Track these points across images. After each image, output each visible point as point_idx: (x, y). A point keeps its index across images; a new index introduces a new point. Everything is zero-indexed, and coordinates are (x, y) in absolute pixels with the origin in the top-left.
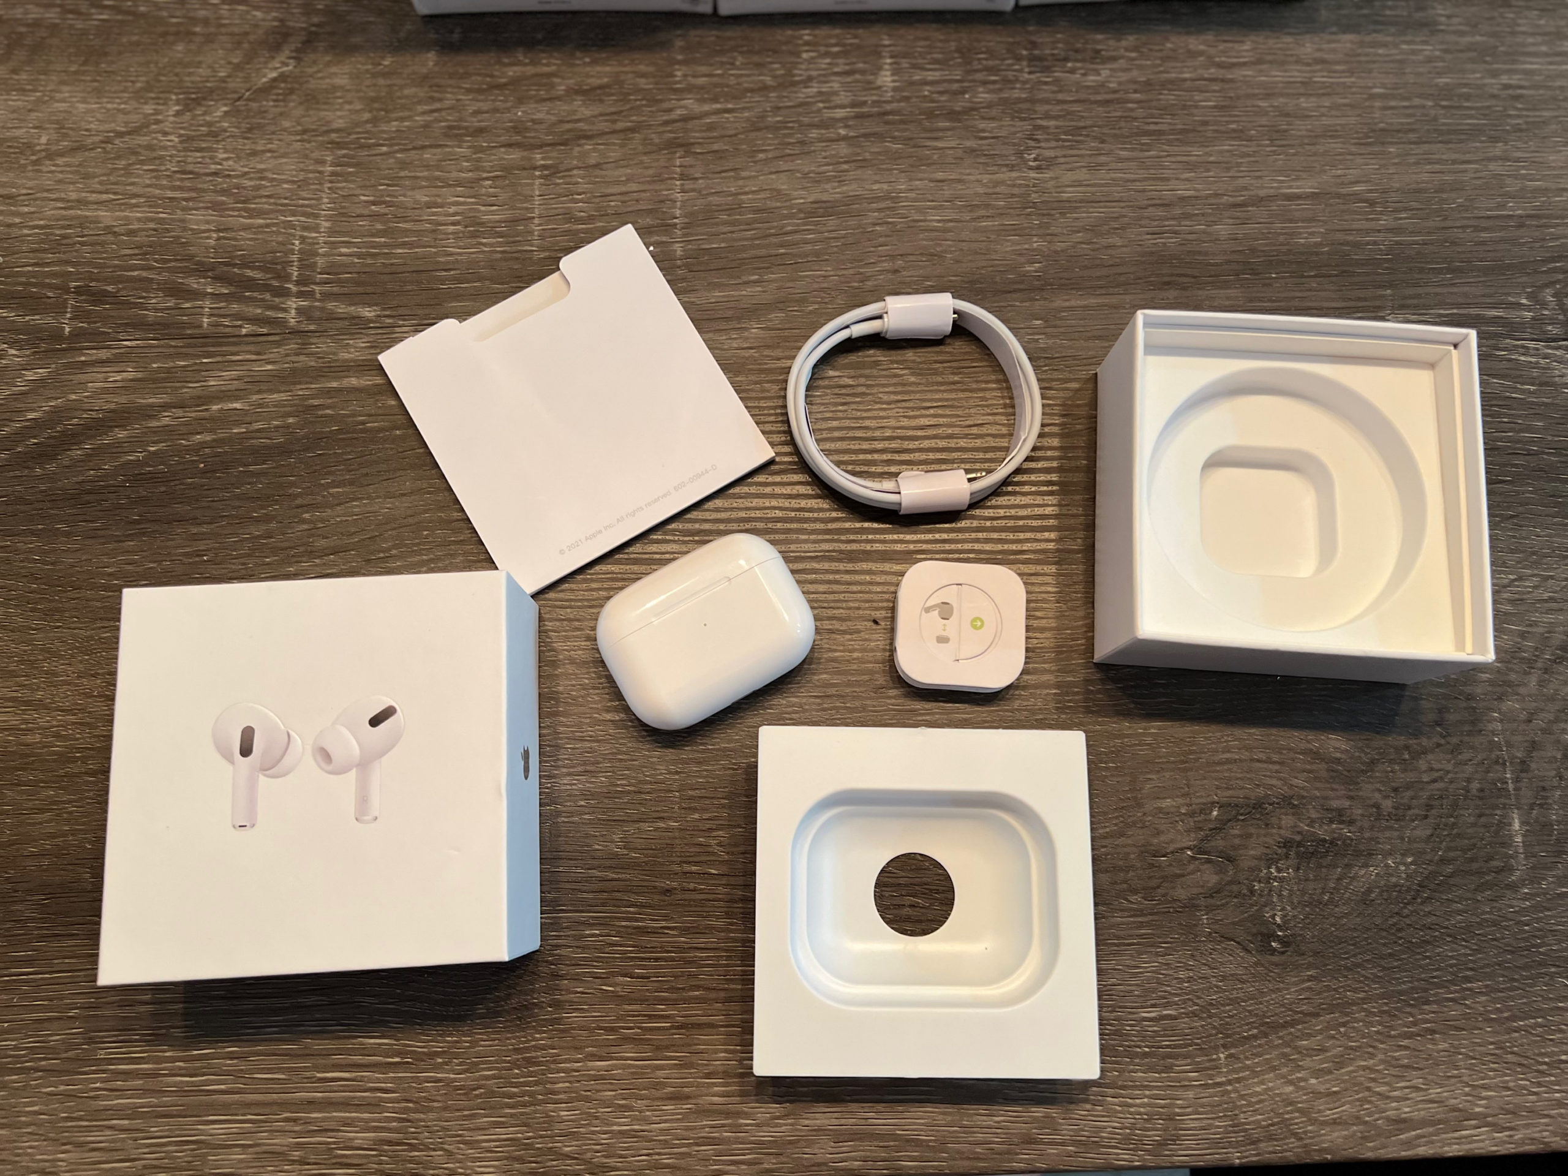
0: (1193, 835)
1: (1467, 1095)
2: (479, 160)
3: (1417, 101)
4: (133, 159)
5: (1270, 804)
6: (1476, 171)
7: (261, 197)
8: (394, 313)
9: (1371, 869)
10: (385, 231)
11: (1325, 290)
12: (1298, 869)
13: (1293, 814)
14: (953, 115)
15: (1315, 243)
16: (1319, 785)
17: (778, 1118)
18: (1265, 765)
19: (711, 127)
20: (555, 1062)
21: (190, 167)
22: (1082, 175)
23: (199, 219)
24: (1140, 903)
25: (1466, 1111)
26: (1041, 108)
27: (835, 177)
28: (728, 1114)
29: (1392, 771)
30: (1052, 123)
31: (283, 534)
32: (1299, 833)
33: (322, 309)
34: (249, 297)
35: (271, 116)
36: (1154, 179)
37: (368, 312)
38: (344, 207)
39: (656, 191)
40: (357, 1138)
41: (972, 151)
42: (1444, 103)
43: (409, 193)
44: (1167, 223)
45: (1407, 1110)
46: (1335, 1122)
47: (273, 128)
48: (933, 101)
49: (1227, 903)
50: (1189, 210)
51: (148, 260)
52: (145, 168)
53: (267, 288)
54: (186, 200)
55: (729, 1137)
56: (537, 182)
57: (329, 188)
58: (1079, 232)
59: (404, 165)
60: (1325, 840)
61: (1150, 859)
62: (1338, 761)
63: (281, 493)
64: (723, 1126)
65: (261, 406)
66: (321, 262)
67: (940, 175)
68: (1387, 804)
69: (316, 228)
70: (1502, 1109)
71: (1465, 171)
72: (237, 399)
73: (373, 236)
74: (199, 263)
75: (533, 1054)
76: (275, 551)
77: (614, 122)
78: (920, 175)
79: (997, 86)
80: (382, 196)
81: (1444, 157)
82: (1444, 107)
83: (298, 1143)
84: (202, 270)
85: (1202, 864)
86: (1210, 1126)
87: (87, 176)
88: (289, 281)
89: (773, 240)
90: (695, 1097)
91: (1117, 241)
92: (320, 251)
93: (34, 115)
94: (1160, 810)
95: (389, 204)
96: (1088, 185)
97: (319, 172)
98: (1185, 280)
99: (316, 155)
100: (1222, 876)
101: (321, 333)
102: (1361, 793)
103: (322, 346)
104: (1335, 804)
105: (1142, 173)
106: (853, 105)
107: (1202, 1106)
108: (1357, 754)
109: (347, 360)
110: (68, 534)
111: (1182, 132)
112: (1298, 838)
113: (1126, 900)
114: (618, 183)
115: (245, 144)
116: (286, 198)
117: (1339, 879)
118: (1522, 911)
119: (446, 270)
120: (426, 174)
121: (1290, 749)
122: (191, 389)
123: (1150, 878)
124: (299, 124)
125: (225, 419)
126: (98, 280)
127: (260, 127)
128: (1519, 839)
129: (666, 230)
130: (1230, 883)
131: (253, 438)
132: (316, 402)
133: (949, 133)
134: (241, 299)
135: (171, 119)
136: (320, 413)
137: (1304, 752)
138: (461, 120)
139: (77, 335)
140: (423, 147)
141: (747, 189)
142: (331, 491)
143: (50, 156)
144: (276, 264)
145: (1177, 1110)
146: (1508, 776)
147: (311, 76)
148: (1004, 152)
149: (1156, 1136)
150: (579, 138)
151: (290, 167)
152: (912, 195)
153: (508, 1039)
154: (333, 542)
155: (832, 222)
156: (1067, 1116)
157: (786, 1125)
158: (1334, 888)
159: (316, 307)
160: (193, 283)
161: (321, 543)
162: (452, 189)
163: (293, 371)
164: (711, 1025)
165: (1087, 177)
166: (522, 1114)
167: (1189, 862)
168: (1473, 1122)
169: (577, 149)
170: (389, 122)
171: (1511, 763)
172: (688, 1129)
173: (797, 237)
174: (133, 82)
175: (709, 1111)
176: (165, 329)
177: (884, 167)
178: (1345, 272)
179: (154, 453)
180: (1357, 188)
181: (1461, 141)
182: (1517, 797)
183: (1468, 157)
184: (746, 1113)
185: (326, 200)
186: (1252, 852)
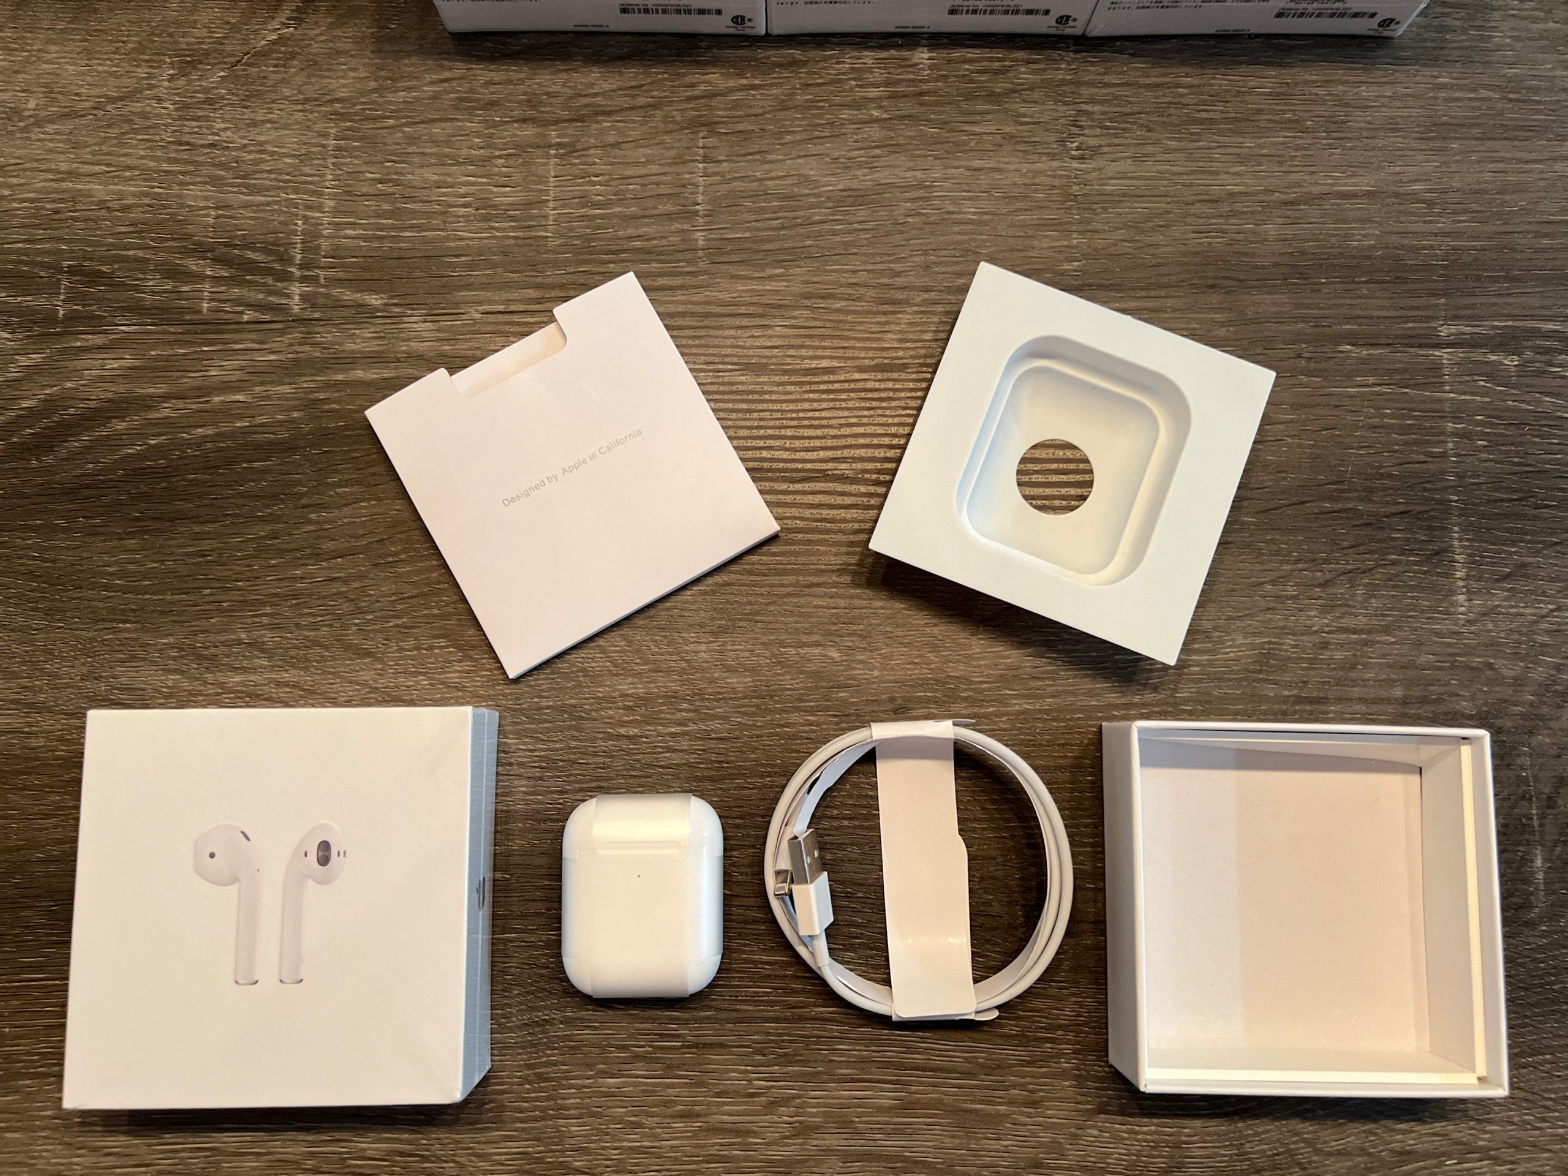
1: (1472, 1129)
2: (491, 136)
3: (1483, 93)
4: (126, 127)
6: (1542, 172)
7: (261, 172)
8: (402, 302)
10: (392, 211)
11: (1377, 298)
14: (993, 97)
15: (1369, 246)
17: (787, 1138)
19: (735, 106)
20: (566, 1078)
21: (186, 138)
22: (1126, 166)
23: (196, 195)
25: (1470, 1144)
26: (1086, 92)
27: (867, 163)
28: (738, 1133)
30: (1097, 108)
31: (289, 535)
33: (328, 296)
34: (249, 281)
35: (271, 83)
36: (1203, 172)
37: (374, 300)
38: (349, 185)
39: (678, 174)
40: (369, 1149)
41: (1010, 138)
42: (1511, 96)
43: (418, 171)
44: (1214, 221)
45: (1411, 1142)
46: (1339, 1153)
47: (274, 96)
48: (972, 81)
50: (1238, 207)
51: (143, 238)
52: (139, 137)
53: (268, 271)
54: (182, 173)
55: (738, 1156)
56: (553, 161)
57: (333, 164)
58: (1121, 229)
59: (412, 140)
63: (287, 491)
64: (733, 1144)
65: (264, 398)
66: (325, 244)
67: (977, 163)
69: (319, 208)
70: (1505, 1143)
71: (1530, 171)
72: (238, 390)
73: (379, 217)
74: (200, 244)
75: (543, 1070)
76: (280, 552)
77: (634, 97)
78: (956, 163)
79: (1041, 66)
80: (389, 174)
81: (1509, 155)
82: (1511, 100)
83: (311, 1153)
84: (201, 250)
86: (1217, 1155)
87: (77, 146)
88: (292, 264)
89: (799, 230)
90: (706, 1115)
91: (1159, 238)
92: (325, 232)
93: (20, 76)
95: (397, 183)
96: (1132, 178)
97: (324, 146)
98: (1228, 283)
99: (318, 127)
101: (326, 321)
103: (327, 335)
105: (1192, 166)
106: (887, 84)
107: (1209, 1134)
109: (353, 351)
110: (65, 530)
111: (1234, 120)
114: (637, 164)
115: (243, 114)
116: (288, 174)
118: (1540, 948)
119: (455, 256)
120: (435, 150)
122: (190, 380)
124: (300, 92)
125: (229, 412)
126: (91, 260)
127: (259, 95)
128: (1540, 876)
129: (687, 218)
131: (256, 433)
132: (322, 396)
133: (989, 117)
134: (243, 283)
135: (166, 84)
136: (326, 407)
138: (472, 91)
139: (72, 318)
140: (433, 121)
141: (773, 174)
142: (339, 490)
143: (39, 123)
144: (278, 245)
145: (1184, 1139)
146: (1534, 812)
147: (313, 39)
148: (1045, 139)
149: (1161, 1162)
150: (597, 114)
151: (291, 140)
152: (947, 185)
153: (519, 1054)
154: (341, 544)
155: (862, 214)
156: (1074, 1142)
157: (795, 1144)
159: (322, 294)
160: (193, 264)
161: (329, 545)
162: (463, 168)
163: (296, 362)
164: (722, 1045)
165: (1132, 168)
166: (533, 1128)
168: (1477, 1155)
169: (595, 126)
170: (396, 92)
171: (1537, 799)
172: (697, 1146)
173: (826, 226)
174: (123, 42)
175: (718, 1129)
176: (162, 314)
177: (918, 152)
178: (1397, 278)
179: (154, 446)
180: (1416, 187)
181: (1526, 139)
182: (1542, 833)
183: (1533, 156)
184: (755, 1132)
185: (330, 177)
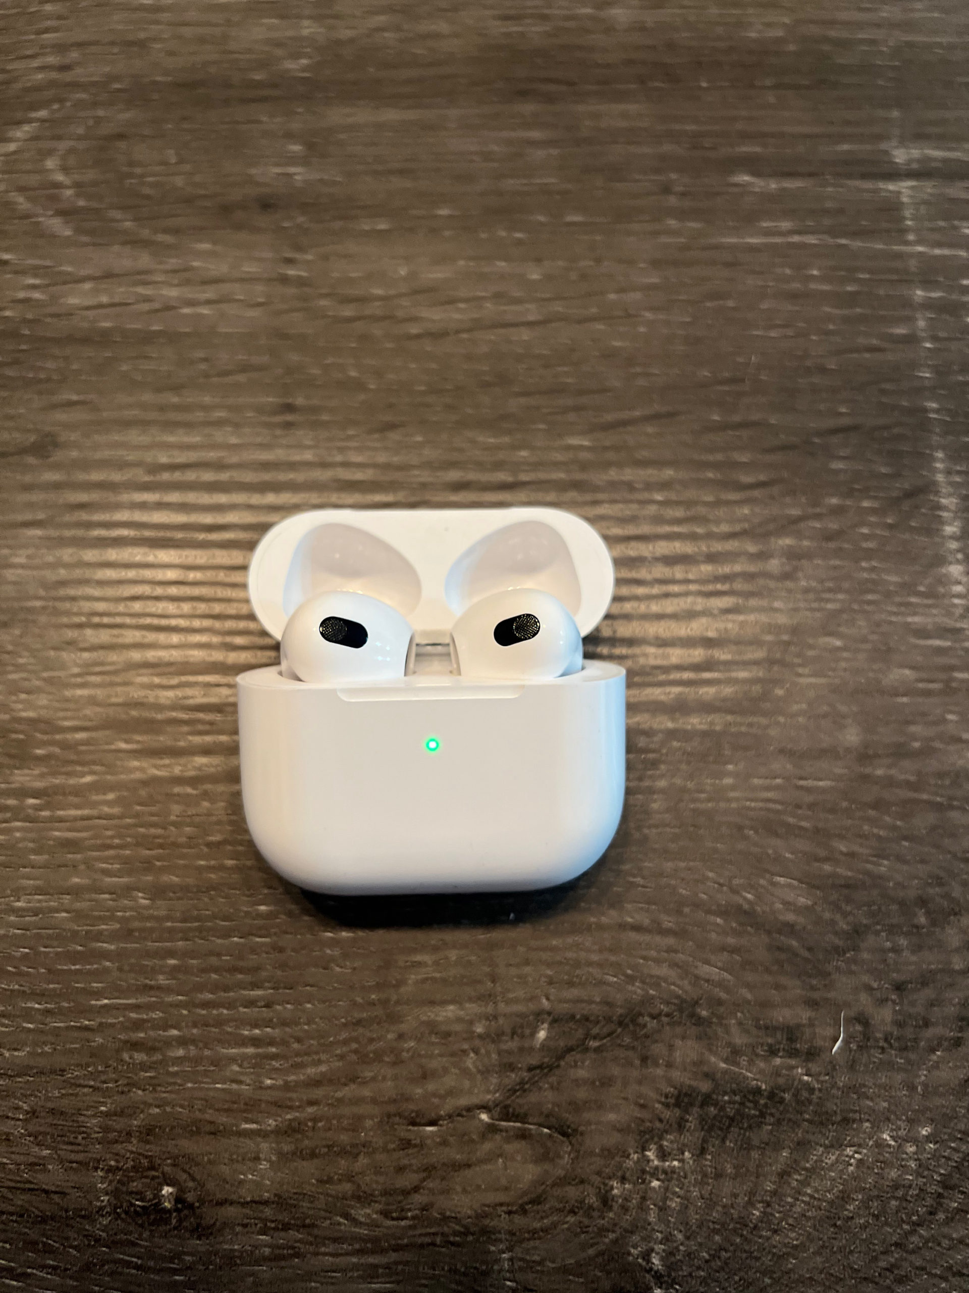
0: (494, 1080)
5: (653, 1017)
9: (849, 1151)
12: (703, 1151)
13: (699, 1038)
16: (750, 977)
18: (647, 938)
24: (375, 1225)
29: (894, 950)
32: (707, 1075)
49: (554, 1225)
60: (758, 1091)
61: (404, 1131)
62: (790, 929)
68: (883, 1018)
85: (508, 1140)
94: (432, 1027)
100: (547, 1166)
102: (831, 995)
104: (782, 1015)
108: (827, 915)
112: (705, 1087)
113: (346, 1216)
117: (783, 1175)
121: (697, 905)
123: (401, 1169)
130: (562, 1182)
137: (724, 913)
158: (774, 1193)
167: (483, 1137)
186: (612, 1117)
